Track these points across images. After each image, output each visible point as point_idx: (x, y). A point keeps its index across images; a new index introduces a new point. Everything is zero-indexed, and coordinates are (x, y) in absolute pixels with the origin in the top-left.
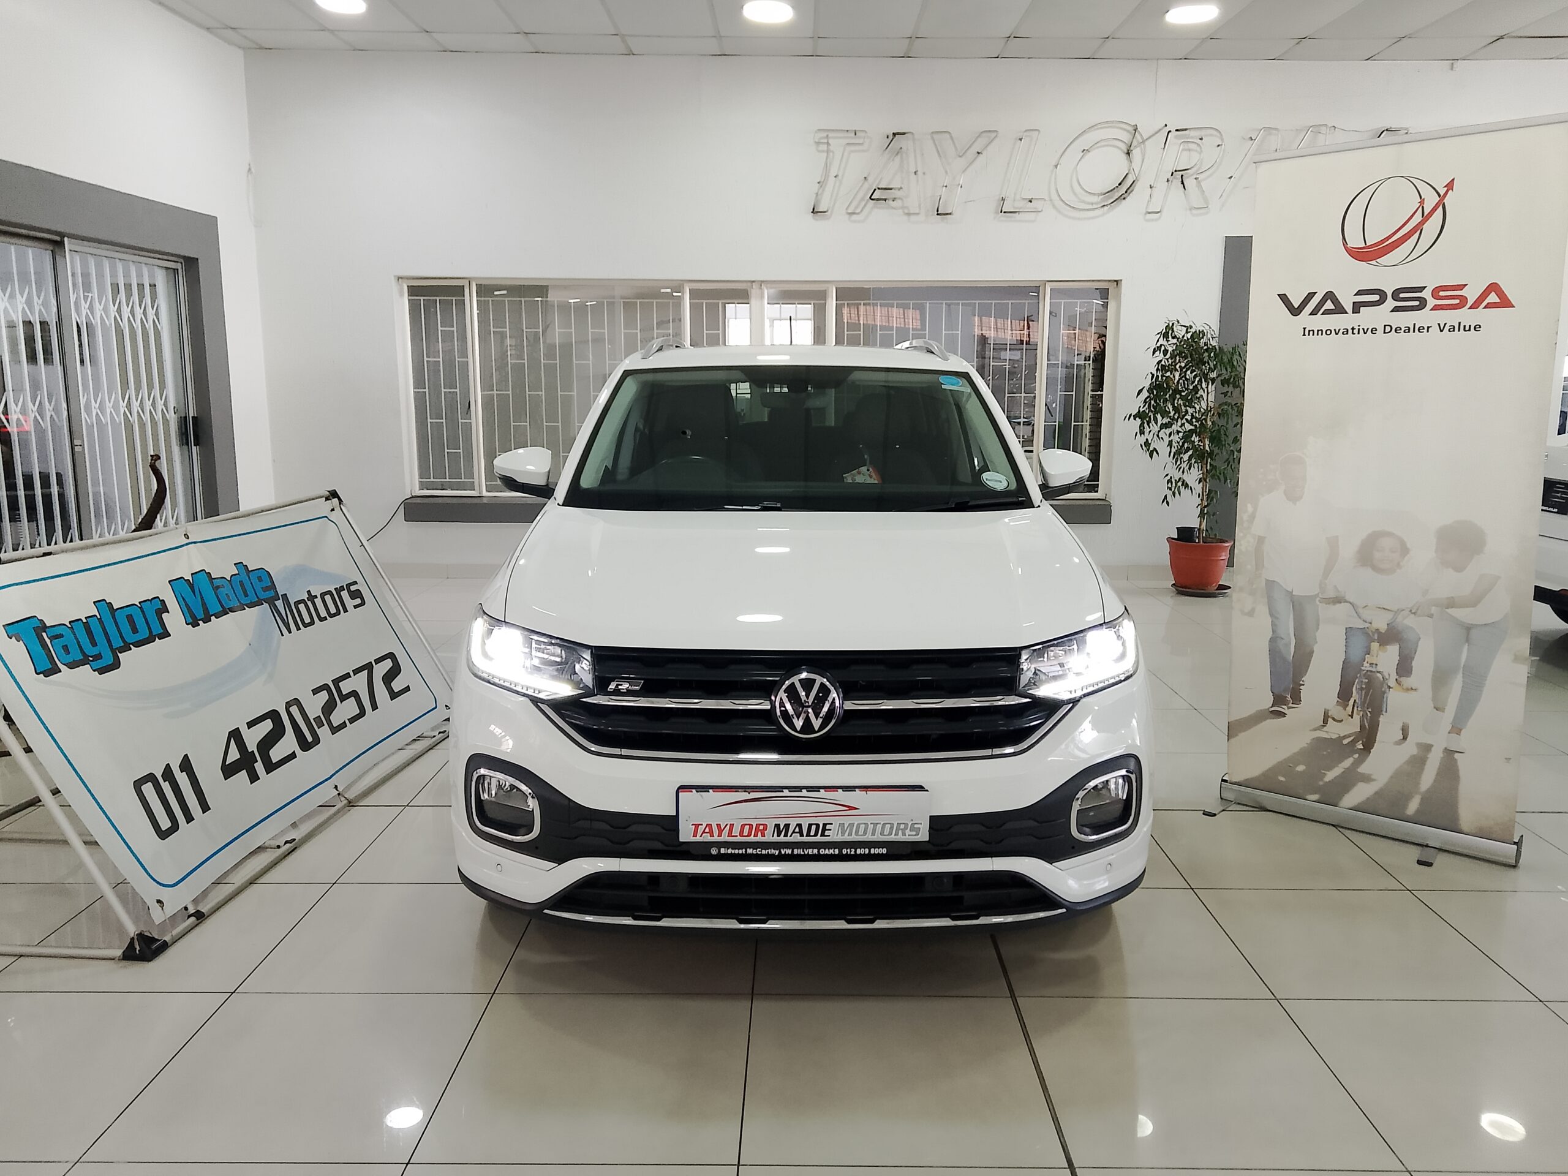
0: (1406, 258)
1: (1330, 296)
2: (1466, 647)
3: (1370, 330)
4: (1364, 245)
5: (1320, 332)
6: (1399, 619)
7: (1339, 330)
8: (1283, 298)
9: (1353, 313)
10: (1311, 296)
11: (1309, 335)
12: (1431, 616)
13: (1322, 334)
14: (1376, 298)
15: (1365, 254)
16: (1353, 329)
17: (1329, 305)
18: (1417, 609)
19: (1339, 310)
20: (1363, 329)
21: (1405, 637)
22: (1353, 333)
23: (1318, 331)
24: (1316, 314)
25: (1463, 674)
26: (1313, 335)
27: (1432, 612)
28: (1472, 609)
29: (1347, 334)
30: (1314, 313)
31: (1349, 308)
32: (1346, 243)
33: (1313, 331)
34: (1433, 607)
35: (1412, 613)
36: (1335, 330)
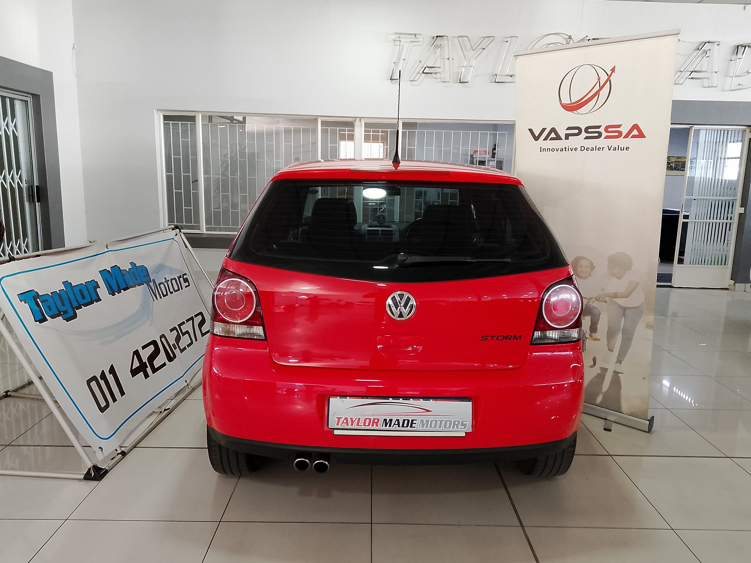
0: (591, 110)
1: (553, 130)
2: (624, 317)
3: (574, 149)
4: (570, 103)
6: (590, 303)
7: (558, 149)
8: (531, 130)
9: (565, 140)
10: (544, 130)
11: (543, 151)
12: (606, 302)
14: (577, 131)
15: (572, 108)
16: (565, 148)
17: (553, 135)
18: (599, 298)
19: (558, 138)
20: (571, 148)
21: (593, 312)
22: (566, 151)
23: (548, 149)
24: (547, 140)
25: (622, 332)
26: (545, 151)
27: (606, 300)
28: (626, 299)
29: (563, 151)
31: (563, 137)
32: (561, 101)
33: (545, 149)
34: (607, 297)
35: (597, 300)
36: (556, 149)
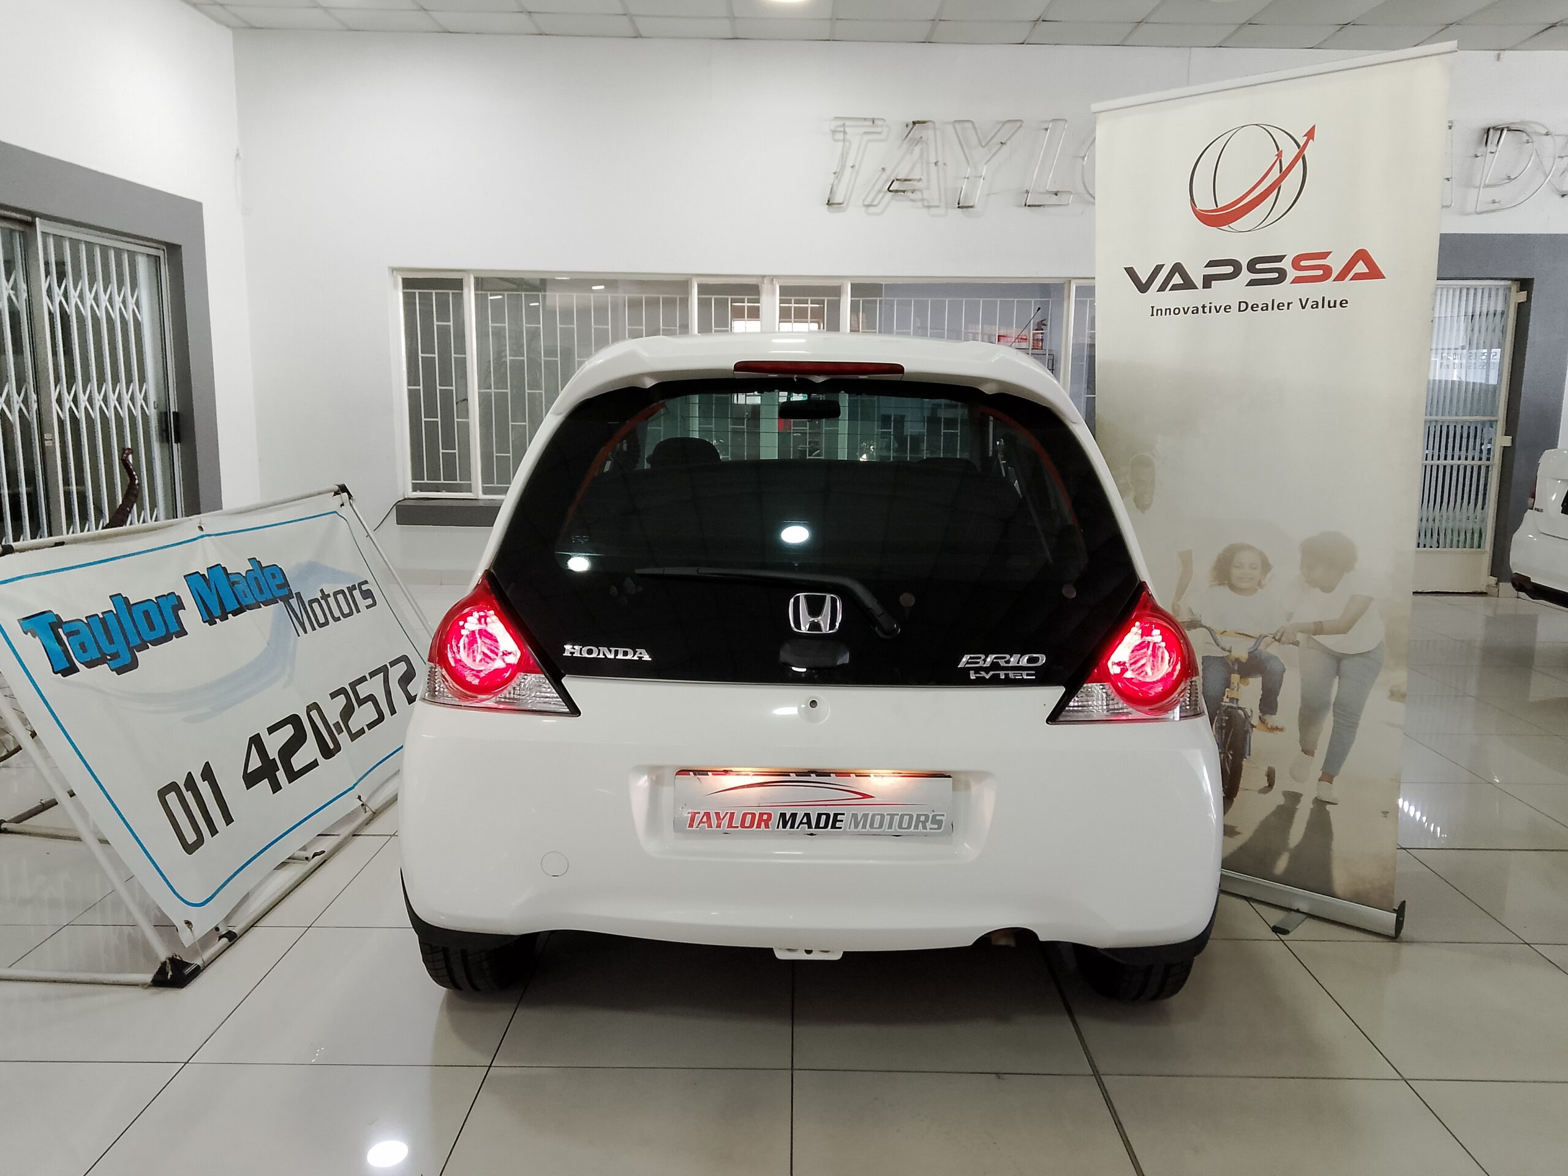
0: (1262, 223)
1: (1178, 268)
2: (1337, 677)
3: (1223, 308)
4: (1215, 208)
5: (1168, 311)
6: (1262, 646)
7: (1188, 308)
8: (1130, 271)
9: (1203, 288)
10: (1159, 268)
11: (1157, 315)
12: (1297, 644)
13: (1170, 314)
14: (1229, 269)
15: (1219, 219)
16: (1204, 307)
17: (1177, 279)
18: (1282, 636)
19: (1188, 284)
20: (1216, 307)
21: (1269, 667)
22: (1204, 312)
23: (1166, 310)
24: (1164, 291)
25: (1334, 711)
26: (1161, 315)
27: (1298, 639)
28: (1344, 635)
29: (1197, 313)
30: (1162, 288)
31: (1198, 281)
32: (1195, 204)
33: (1161, 310)
34: (1299, 634)
35: (1276, 640)
36: (1184, 309)
